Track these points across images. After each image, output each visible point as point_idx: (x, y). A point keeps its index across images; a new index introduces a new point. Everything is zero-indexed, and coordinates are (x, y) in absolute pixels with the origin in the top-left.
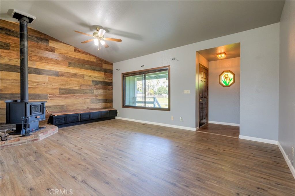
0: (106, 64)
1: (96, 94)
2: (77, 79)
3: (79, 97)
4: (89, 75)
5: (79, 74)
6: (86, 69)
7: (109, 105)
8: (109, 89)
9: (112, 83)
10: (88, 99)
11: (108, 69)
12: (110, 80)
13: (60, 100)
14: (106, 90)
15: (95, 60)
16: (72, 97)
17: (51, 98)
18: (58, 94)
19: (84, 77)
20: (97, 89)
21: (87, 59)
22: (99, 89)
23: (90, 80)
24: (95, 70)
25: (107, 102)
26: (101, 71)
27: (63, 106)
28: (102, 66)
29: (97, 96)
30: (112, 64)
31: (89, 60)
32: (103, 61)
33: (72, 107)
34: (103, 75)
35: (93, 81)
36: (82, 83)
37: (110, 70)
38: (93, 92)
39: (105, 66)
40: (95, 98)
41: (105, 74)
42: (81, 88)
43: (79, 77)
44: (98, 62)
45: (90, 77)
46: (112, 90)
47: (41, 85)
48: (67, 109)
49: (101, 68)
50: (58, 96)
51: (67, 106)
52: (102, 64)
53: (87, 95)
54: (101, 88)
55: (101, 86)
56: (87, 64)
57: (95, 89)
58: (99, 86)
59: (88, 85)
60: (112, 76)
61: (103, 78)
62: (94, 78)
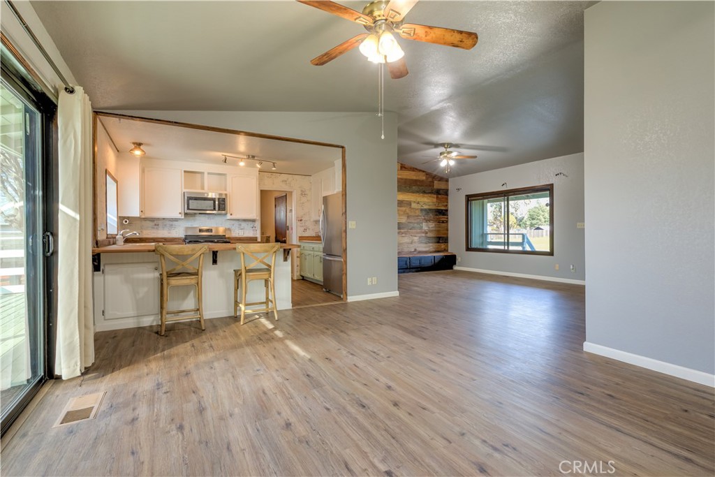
0: (439, 181)
1: (426, 229)
2: (403, 209)
3: (406, 234)
4: (417, 200)
5: (405, 201)
6: (413, 193)
7: (443, 246)
8: (443, 221)
9: (447, 210)
10: (416, 236)
11: (441, 189)
12: (444, 206)
14: (439, 222)
15: (424, 178)
19: (411, 205)
20: (427, 221)
21: (415, 178)
22: (429, 222)
23: (418, 209)
24: (424, 192)
25: (441, 242)
26: (432, 193)
28: (433, 186)
29: (427, 233)
30: (447, 181)
31: (417, 178)
32: (435, 177)
34: (435, 200)
35: (422, 210)
36: (408, 214)
37: (444, 189)
38: (422, 226)
39: (437, 185)
40: (424, 235)
41: (437, 197)
42: (408, 221)
43: (406, 205)
44: (429, 180)
45: (418, 203)
46: (447, 222)
49: (433, 189)
52: (434, 182)
53: (415, 231)
54: (432, 220)
55: (432, 217)
56: (414, 186)
57: (425, 221)
58: (429, 217)
59: (416, 216)
60: (447, 199)
61: (435, 203)
62: (423, 206)
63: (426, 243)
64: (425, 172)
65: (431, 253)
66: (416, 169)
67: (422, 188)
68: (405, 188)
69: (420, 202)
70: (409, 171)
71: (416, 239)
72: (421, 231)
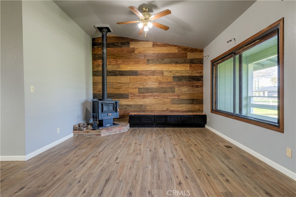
0: (192, 52)
1: (178, 92)
2: (156, 77)
3: (158, 96)
4: (170, 70)
5: (158, 71)
6: (165, 64)
7: (197, 107)
8: (197, 85)
9: (202, 77)
10: (168, 98)
11: (195, 59)
12: (199, 73)
13: (139, 100)
14: (192, 87)
15: (176, 51)
16: (150, 96)
17: (131, 98)
18: (137, 94)
19: (163, 74)
20: (179, 86)
21: (167, 52)
22: (182, 86)
23: (170, 76)
24: (177, 63)
25: (195, 103)
26: (185, 63)
27: (141, 105)
28: (186, 57)
29: (179, 96)
31: (170, 52)
32: (188, 50)
33: (150, 107)
34: (188, 68)
35: (174, 77)
36: (161, 81)
37: (198, 59)
38: (175, 90)
39: (190, 56)
40: (176, 97)
41: (190, 66)
42: (160, 86)
43: (158, 74)
44: (181, 53)
45: (170, 72)
46: (202, 86)
47: (124, 85)
48: (145, 109)
49: (186, 59)
50: (137, 96)
51: (145, 106)
52: (186, 54)
53: (167, 94)
54: (185, 85)
55: (185, 82)
56: (166, 58)
57: (177, 86)
58: (182, 83)
59: (168, 82)
60: (202, 67)
61: (188, 71)
62: (175, 74)
63: (179, 104)
64: (177, 46)
65: (184, 112)
66: (168, 44)
67: (174, 59)
68: (157, 60)
69: (172, 71)
70: (161, 47)
72: (173, 94)
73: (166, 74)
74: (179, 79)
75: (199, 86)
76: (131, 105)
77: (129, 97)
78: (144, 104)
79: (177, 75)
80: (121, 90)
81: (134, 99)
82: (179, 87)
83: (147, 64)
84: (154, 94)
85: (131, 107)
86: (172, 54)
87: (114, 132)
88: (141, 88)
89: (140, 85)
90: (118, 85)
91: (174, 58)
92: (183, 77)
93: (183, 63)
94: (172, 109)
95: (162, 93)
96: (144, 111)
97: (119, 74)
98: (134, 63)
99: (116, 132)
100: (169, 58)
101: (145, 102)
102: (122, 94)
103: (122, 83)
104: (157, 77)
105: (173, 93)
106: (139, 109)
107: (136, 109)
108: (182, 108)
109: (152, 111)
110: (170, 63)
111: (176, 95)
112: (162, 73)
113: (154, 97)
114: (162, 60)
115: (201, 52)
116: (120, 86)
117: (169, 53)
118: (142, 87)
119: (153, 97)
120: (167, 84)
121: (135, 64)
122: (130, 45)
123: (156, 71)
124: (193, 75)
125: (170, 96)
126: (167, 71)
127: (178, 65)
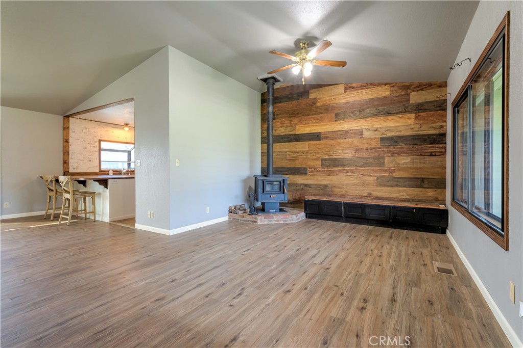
0: (422, 90)
1: (391, 166)
2: (350, 140)
3: (353, 172)
4: (374, 126)
5: (352, 130)
6: (366, 118)
8: (431, 152)
10: (371, 176)
11: (427, 102)
12: (435, 128)
13: (322, 177)
14: (421, 155)
15: (388, 93)
16: (340, 172)
17: (311, 174)
18: (319, 168)
19: (362, 134)
20: (393, 154)
22: (399, 155)
23: (376, 138)
24: (389, 113)
25: (426, 186)
26: (405, 112)
27: (326, 186)
28: (408, 100)
29: (393, 171)
31: (375, 96)
32: (412, 87)
33: (339, 190)
34: (412, 121)
35: (382, 139)
36: (358, 146)
37: (434, 101)
38: (384, 162)
39: (417, 98)
40: (387, 174)
41: (416, 118)
42: (356, 156)
43: (353, 135)
44: (398, 94)
45: (375, 131)
47: (301, 155)
48: (332, 191)
49: (407, 105)
50: (320, 171)
51: (332, 187)
52: (408, 95)
53: (370, 168)
54: (404, 153)
55: (406, 147)
56: (368, 108)
57: (389, 155)
58: (398, 148)
59: (371, 149)
61: (412, 127)
62: (385, 133)
63: (392, 186)
64: (390, 84)
65: (401, 201)
66: (371, 84)
67: (383, 107)
68: (352, 113)
69: (378, 129)
70: (359, 89)
71: (371, 179)
72: (381, 168)
73: (366, 134)
74: (392, 142)
75: (437, 154)
76: (311, 185)
77: (308, 172)
78: (330, 184)
79: (389, 134)
80: (297, 162)
81: (315, 176)
82: (392, 156)
83: (336, 121)
84: (346, 168)
85: (310, 187)
86: (378, 99)
87: (276, 221)
88: (326, 160)
89: (324, 154)
90: (292, 156)
91: (382, 105)
92: (400, 138)
93: (400, 113)
94: (379, 194)
95: (360, 167)
96: (329, 195)
97: (295, 139)
98: (315, 121)
99: (278, 221)
100: (374, 106)
101: (331, 181)
102: (298, 168)
103: (298, 153)
104: (352, 140)
105: (380, 166)
106: (321, 192)
107: (317, 191)
108: (398, 195)
109: (342, 195)
110: (376, 115)
111: (386, 171)
112: (360, 133)
113: (346, 173)
114: (360, 112)
115: (440, 86)
116: (295, 157)
117: (373, 99)
118: (327, 157)
119: (344, 174)
120: (370, 151)
121: (317, 122)
122: (310, 95)
123: (350, 130)
124: (422, 133)
125: (374, 171)
126: (369, 130)
127: (391, 117)
